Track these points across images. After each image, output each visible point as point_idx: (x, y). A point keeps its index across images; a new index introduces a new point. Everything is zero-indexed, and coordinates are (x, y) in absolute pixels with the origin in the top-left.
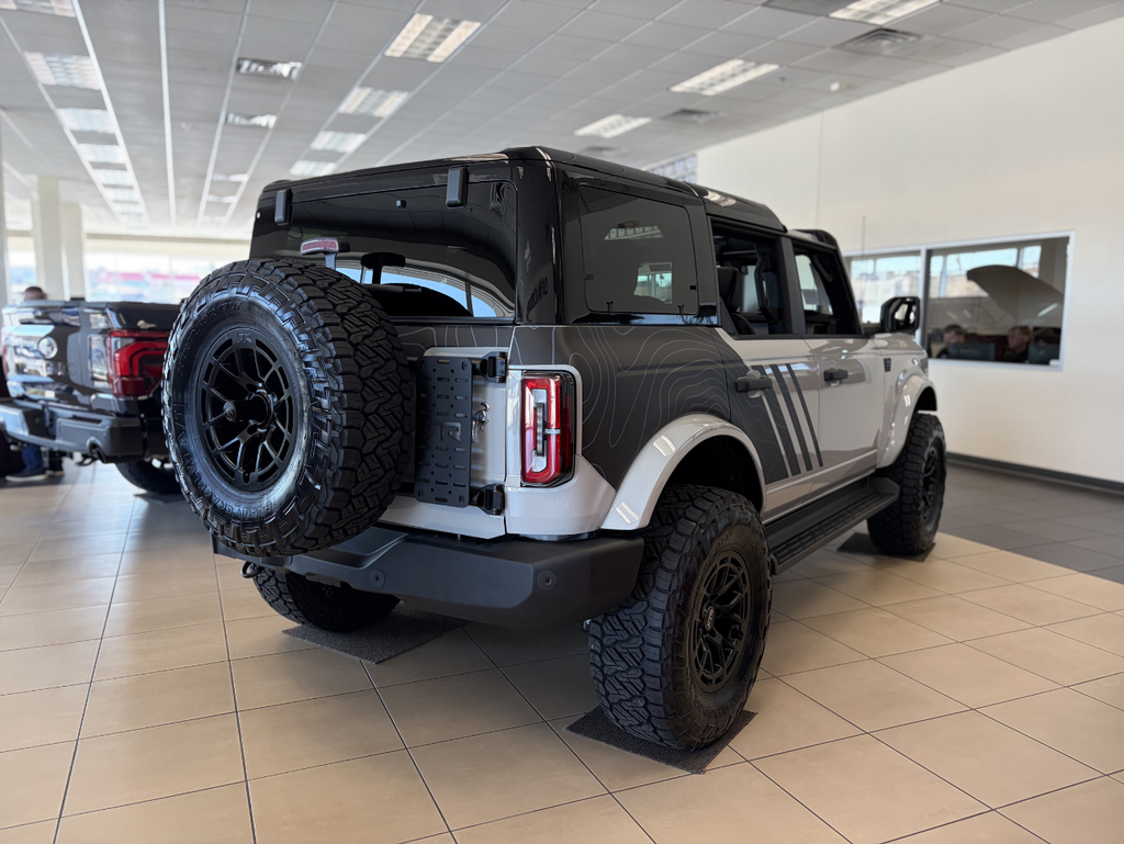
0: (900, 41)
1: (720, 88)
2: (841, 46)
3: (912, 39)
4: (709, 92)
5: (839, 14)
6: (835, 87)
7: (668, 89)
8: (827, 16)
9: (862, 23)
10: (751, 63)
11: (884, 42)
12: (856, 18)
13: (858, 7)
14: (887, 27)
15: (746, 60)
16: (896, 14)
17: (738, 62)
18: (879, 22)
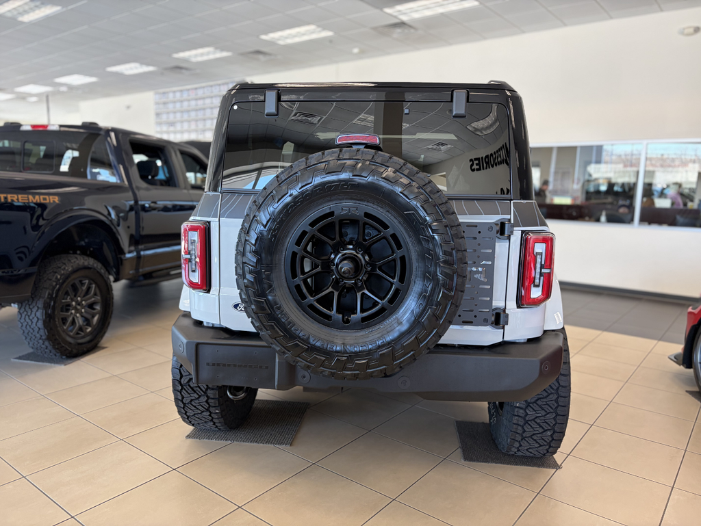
0: (406, 31)
1: (289, 41)
2: (375, 29)
3: (412, 31)
4: (281, 43)
5: (388, 10)
6: (356, 50)
7: (258, 36)
8: (381, 9)
9: (395, 17)
10: (319, 29)
11: (398, 30)
12: (395, 14)
13: (399, 7)
14: (407, 22)
15: (319, 26)
16: (416, 16)
17: (312, 27)
18: (404, 18)
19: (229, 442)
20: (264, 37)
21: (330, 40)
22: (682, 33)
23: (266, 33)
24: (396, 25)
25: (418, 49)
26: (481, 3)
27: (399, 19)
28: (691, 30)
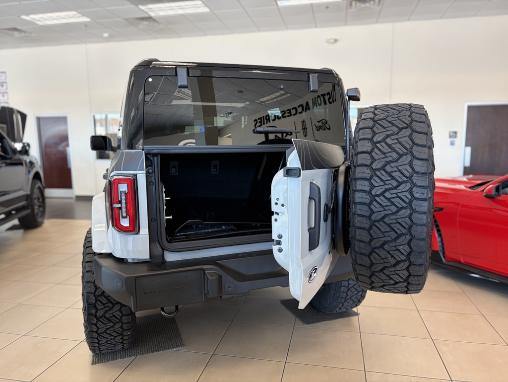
0: (151, 24)
2: (127, 20)
3: (156, 24)
4: (40, 23)
5: (141, 7)
6: (106, 35)
7: (19, 16)
8: (137, 6)
9: (146, 12)
10: (80, 15)
11: (145, 23)
12: (146, 10)
13: (151, 6)
14: (153, 17)
15: (79, 13)
16: (162, 13)
17: (73, 13)
18: (152, 14)
19: (134, 357)
20: (24, 17)
21: (86, 25)
22: (328, 41)
23: (28, 15)
24: (143, 19)
25: (156, 38)
26: (211, 10)
27: (149, 14)
28: (333, 41)
